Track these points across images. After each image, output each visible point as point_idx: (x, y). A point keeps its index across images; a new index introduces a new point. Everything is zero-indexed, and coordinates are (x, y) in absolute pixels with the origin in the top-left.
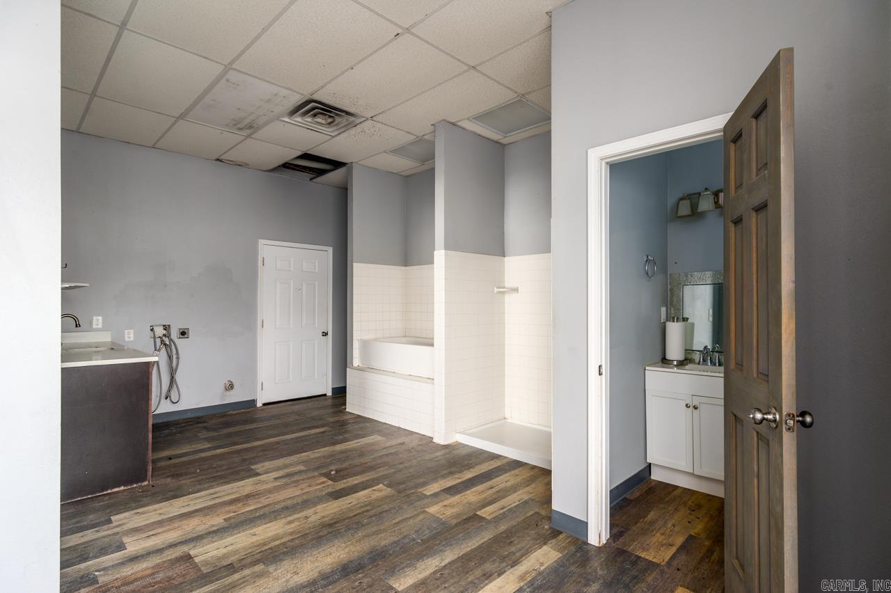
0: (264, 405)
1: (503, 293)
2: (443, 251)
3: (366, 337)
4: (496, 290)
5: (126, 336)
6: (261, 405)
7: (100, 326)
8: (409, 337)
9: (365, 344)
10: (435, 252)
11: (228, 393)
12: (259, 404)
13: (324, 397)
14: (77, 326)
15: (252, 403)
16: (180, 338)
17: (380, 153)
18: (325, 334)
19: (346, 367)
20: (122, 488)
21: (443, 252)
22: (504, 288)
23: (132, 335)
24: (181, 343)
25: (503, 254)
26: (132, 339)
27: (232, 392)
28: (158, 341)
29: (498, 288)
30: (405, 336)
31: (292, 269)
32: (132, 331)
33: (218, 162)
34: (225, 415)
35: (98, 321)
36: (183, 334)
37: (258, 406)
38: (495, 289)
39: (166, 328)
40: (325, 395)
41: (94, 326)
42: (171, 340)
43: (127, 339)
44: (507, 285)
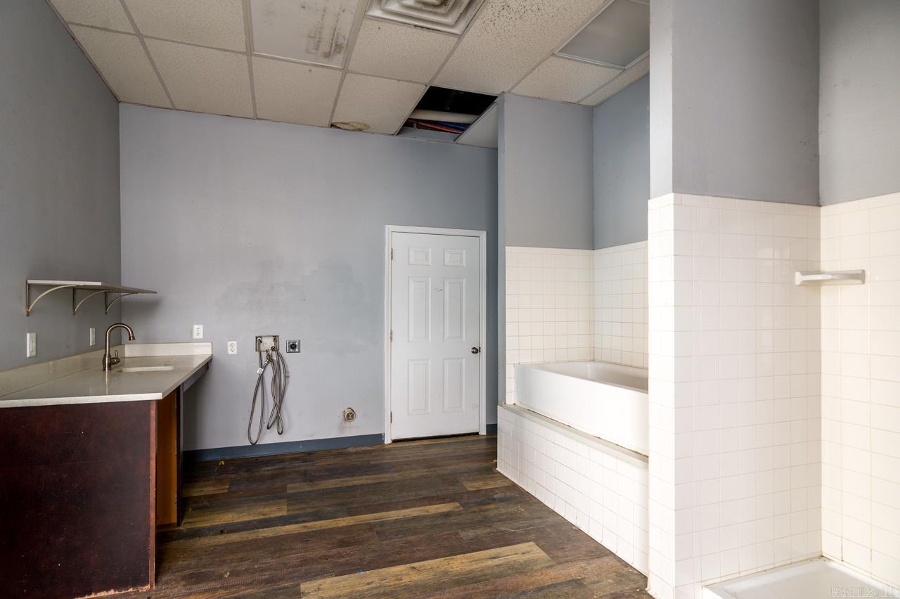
0: (395, 441)
1: (818, 284)
2: (672, 195)
3: (526, 360)
4: (799, 278)
5: (229, 348)
6: (390, 442)
7: (201, 336)
8: (600, 362)
9: (523, 371)
10: (650, 202)
11: (348, 424)
12: (387, 441)
13: (475, 438)
14: (130, 339)
15: (379, 438)
16: (290, 352)
17: (544, 60)
18: (476, 351)
19: (497, 404)
20: (112, 592)
21: (670, 197)
22: (819, 272)
23: (235, 348)
24: (289, 358)
25: (816, 200)
26: (235, 352)
27: (353, 423)
28: (264, 355)
29: (804, 273)
30: (594, 360)
31: (430, 264)
32: (235, 343)
33: (333, 129)
34: (342, 454)
35: (198, 330)
36: (293, 346)
37: (386, 442)
38: (798, 275)
39: (276, 338)
40: (477, 434)
41: (195, 336)
42: (279, 355)
43: (230, 352)
44: (825, 266)
